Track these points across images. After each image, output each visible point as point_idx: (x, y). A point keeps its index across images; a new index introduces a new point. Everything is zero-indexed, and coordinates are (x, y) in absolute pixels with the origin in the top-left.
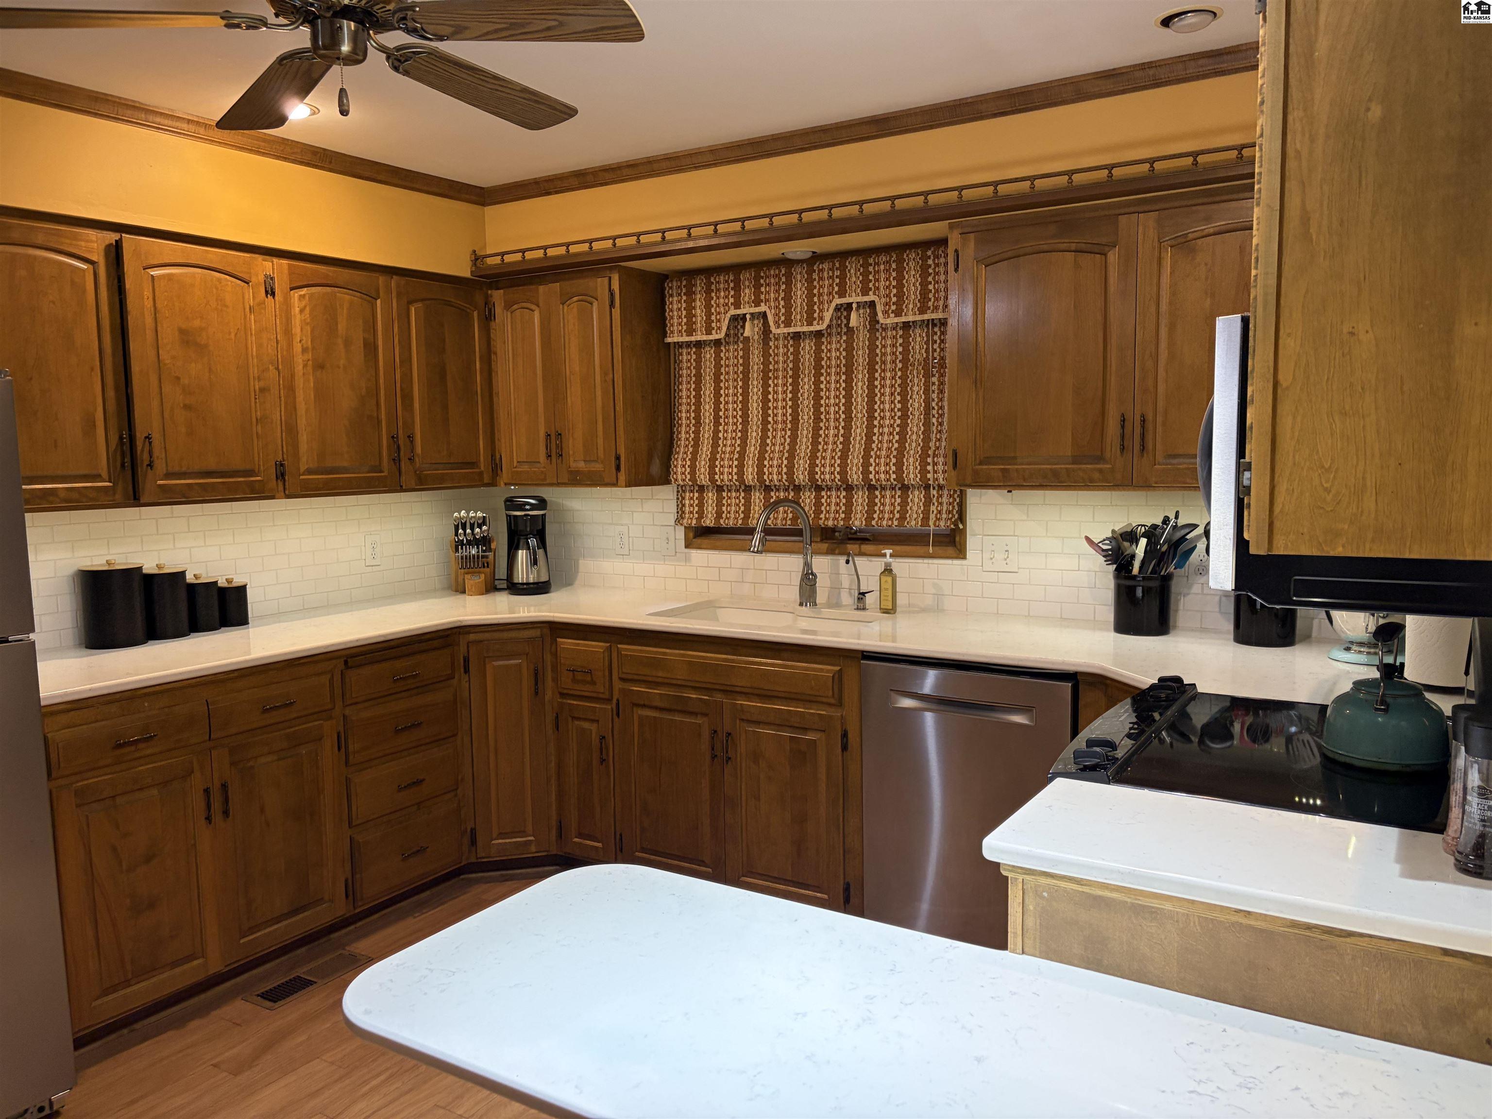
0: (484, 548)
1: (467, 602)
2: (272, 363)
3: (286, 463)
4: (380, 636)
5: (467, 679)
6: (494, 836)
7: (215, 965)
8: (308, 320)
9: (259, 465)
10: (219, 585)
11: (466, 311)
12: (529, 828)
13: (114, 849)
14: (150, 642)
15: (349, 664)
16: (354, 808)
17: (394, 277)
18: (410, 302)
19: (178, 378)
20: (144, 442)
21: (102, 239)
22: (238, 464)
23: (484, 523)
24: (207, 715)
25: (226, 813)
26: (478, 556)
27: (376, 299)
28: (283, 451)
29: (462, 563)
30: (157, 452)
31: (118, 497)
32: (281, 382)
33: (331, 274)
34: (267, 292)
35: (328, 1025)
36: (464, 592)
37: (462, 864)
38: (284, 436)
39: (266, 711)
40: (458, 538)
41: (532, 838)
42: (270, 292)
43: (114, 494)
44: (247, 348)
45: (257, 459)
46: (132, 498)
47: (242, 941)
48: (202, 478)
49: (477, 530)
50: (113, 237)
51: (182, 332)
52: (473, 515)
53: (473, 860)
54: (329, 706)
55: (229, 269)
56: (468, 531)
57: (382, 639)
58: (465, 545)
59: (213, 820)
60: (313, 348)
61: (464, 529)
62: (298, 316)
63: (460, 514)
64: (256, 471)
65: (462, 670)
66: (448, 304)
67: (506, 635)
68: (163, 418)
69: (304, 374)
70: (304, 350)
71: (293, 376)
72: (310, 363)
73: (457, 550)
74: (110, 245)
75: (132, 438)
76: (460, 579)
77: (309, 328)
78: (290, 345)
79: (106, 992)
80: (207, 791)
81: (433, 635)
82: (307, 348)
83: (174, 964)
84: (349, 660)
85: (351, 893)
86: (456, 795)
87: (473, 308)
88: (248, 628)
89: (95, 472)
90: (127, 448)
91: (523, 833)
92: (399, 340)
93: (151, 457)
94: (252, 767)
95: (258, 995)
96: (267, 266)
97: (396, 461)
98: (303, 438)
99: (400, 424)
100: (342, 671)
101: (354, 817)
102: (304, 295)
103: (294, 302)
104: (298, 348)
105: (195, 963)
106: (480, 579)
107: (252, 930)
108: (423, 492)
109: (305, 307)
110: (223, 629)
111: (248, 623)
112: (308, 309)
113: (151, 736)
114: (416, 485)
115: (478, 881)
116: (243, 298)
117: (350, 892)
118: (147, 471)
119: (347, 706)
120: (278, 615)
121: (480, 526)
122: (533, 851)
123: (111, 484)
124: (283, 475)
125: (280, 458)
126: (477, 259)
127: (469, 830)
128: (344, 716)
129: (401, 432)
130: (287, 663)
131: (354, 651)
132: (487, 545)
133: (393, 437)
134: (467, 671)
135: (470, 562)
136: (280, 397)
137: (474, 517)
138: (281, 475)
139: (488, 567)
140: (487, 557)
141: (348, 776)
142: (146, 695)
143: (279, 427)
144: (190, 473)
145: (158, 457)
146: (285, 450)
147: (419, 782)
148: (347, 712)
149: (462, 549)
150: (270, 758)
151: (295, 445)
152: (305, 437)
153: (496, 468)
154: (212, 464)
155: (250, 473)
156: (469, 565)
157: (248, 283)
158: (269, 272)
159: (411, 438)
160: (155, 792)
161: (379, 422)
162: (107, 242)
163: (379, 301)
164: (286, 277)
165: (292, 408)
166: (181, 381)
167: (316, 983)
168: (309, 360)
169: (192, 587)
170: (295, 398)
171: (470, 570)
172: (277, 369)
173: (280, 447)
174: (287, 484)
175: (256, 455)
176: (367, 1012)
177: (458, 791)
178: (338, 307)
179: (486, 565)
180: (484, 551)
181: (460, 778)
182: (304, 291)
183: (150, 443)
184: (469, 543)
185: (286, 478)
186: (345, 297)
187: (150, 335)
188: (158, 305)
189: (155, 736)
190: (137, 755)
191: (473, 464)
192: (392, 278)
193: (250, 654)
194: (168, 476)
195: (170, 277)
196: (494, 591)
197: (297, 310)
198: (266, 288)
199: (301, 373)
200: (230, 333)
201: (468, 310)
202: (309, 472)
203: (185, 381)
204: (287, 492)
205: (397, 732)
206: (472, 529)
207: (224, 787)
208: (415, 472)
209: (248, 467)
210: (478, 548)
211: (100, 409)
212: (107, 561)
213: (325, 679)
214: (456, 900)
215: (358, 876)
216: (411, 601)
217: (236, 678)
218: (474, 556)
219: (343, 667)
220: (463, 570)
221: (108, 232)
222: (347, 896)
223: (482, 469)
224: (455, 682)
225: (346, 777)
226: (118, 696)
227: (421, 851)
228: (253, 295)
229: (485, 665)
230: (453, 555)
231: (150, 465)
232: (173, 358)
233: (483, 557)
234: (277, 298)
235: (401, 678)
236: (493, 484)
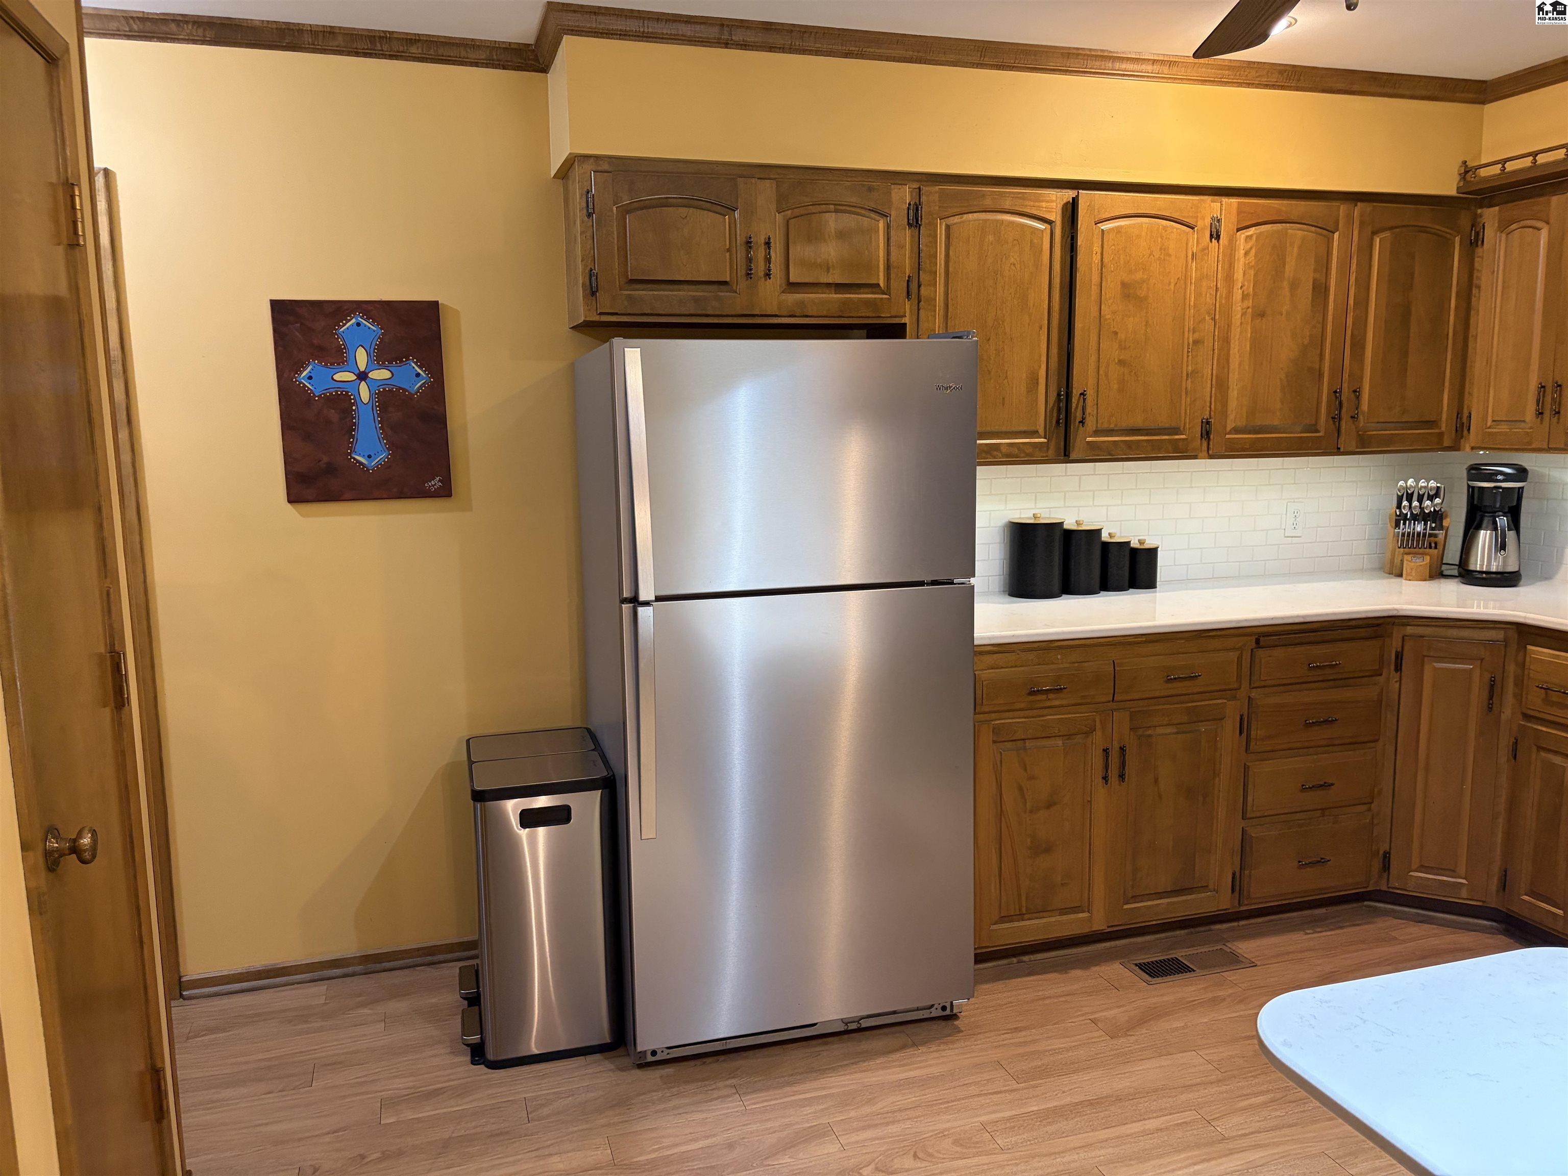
0: (1434, 525)
1: (1404, 588)
2: (1209, 314)
3: (1212, 420)
4: (1298, 616)
5: (1398, 679)
6: (1414, 866)
7: (1100, 924)
8: (1253, 263)
9: (1185, 424)
10: (1132, 545)
11: (1446, 238)
12: (1462, 869)
13: (1021, 789)
14: (1064, 596)
15: (1261, 644)
16: (1250, 799)
17: (1359, 204)
18: (1374, 233)
19: (1116, 333)
20: (1080, 397)
21: (1058, 198)
22: (1163, 421)
23: (1437, 495)
24: (1113, 677)
25: (1122, 777)
26: (1424, 535)
27: (1334, 233)
28: (1210, 408)
29: (1402, 541)
30: (1089, 410)
31: (1051, 453)
32: (1217, 333)
33: (1284, 209)
34: (1211, 236)
35: (1206, 1020)
36: (1400, 575)
37: (1368, 889)
38: (1213, 392)
39: (1169, 681)
40: (1401, 512)
41: (1464, 881)
42: (1215, 235)
43: (1048, 450)
44: (1185, 299)
45: (1183, 415)
46: (1063, 454)
47: (1125, 907)
48: (1127, 435)
49: (1428, 503)
50: (1069, 194)
51: (1124, 285)
52: (1423, 485)
53: (1384, 888)
54: (1235, 686)
55: (1176, 215)
56: (1415, 503)
57: (1302, 620)
58: (1408, 519)
59: (1109, 781)
60: (1255, 294)
61: (1410, 500)
62: (1242, 260)
63: (1406, 483)
64: (1182, 429)
65: (1393, 667)
66: (1423, 230)
67: (1454, 633)
68: (1098, 373)
69: (1241, 323)
70: (1245, 297)
71: (1229, 326)
72: (1250, 310)
73: (1397, 525)
74: (1068, 203)
75: (1068, 395)
76: (1397, 561)
77: (1252, 272)
78: (1230, 293)
79: (1003, 919)
80: (1106, 751)
81: (1360, 622)
82: (1248, 295)
83: (1063, 911)
84: (1261, 639)
85: (1237, 888)
86: (1369, 810)
87: (1455, 233)
88: (1156, 592)
89: (1033, 428)
90: (1063, 405)
91: (1453, 872)
92: (1356, 278)
93: (1084, 414)
94: (1150, 736)
95: (1136, 965)
96: (1213, 207)
97: (1336, 419)
98: (1233, 394)
99: (1346, 376)
100: (1252, 650)
101: (1249, 808)
102: (1251, 236)
103: (1240, 244)
104: (1238, 294)
105: (1081, 915)
106: (1424, 562)
107: (1135, 898)
108: (1361, 456)
109: (1251, 248)
110: (1131, 590)
111: (1156, 587)
112: (1253, 251)
113: (1061, 689)
114: (1357, 448)
115: (1386, 913)
116: (1187, 244)
117: (1236, 886)
118: (1079, 426)
119: (1253, 688)
120: (1185, 582)
121: (1431, 498)
122: (1463, 897)
123: (1046, 440)
124: (1208, 433)
125: (1206, 416)
126: (1467, 171)
127: (1381, 852)
128: (1249, 697)
129: (1345, 385)
130: (1194, 633)
131: (1266, 629)
132: (1438, 522)
133: (1335, 392)
134: (1398, 668)
135: (1413, 540)
136: (1213, 350)
137: (1425, 487)
138: (1206, 434)
139: (1436, 548)
140: (1436, 536)
141: (1247, 764)
142: (1060, 647)
143: (1209, 382)
144: (1117, 431)
145: (1089, 414)
146: (1213, 407)
147: (1326, 786)
148: (1253, 695)
149: (1404, 524)
150: (1169, 730)
151: (1225, 404)
152: (1235, 392)
153: (1461, 427)
154: (1138, 421)
155: (1175, 431)
156: (1410, 543)
157: (1193, 228)
158: (1217, 214)
159: (1357, 393)
160: (1060, 742)
161: (1321, 375)
162: (1065, 201)
163: (1336, 235)
164: (1234, 218)
165: (1224, 361)
166: (1119, 335)
167: (1194, 971)
168: (1248, 308)
169: (1106, 545)
170: (1229, 350)
171: (1412, 550)
172: (1214, 319)
173: (1208, 404)
174: (1211, 443)
175: (1183, 412)
176: (1285, 1043)
177: (1373, 805)
178: (1288, 245)
179: (1433, 545)
180: (1432, 529)
181: (1376, 790)
182: (1252, 231)
183: (1084, 400)
184: (1415, 518)
185: (1212, 437)
186: (1296, 233)
187: (1094, 290)
188: (1106, 260)
189: (1064, 688)
190: (1048, 704)
191: (1431, 424)
192: (1356, 205)
193: (1155, 620)
194: (1097, 433)
195: (1118, 230)
196: (1439, 578)
197: (1242, 252)
198: (1211, 232)
199: (1238, 323)
200: (1170, 284)
201: (1448, 236)
202: (1236, 431)
203: (1121, 336)
204: (1211, 452)
205: (1309, 725)
206: (1420, 499)
207: (1122, 749)
208: (1358, 432)
209: (1174, 425)
210: (1425, 524)
211: (1044, 367)
212: (1034, 514)
213: (1234, 655)
214: (1358, 928)
215: (1247, 872)
216: (1334, 580)
217: (1145, 642)
218: (1419, 534)
219: (1254, 645)
220: (1402, 550)
221: (1066, 191)
222: (1233, 891)
223: (1443, 429)
224: (1381, 679)
225: (1245, 764)
226: (1036, 645)
227: (1322, 862)
228: (1198, 239)
229: (1423, 665)
230: (1391, 531)
231: (1082, 422)
232: (1114, 313)
233: (1430, 535)
234: (1221, 241)
235: (1317, 666)
236: (1455, 447)
